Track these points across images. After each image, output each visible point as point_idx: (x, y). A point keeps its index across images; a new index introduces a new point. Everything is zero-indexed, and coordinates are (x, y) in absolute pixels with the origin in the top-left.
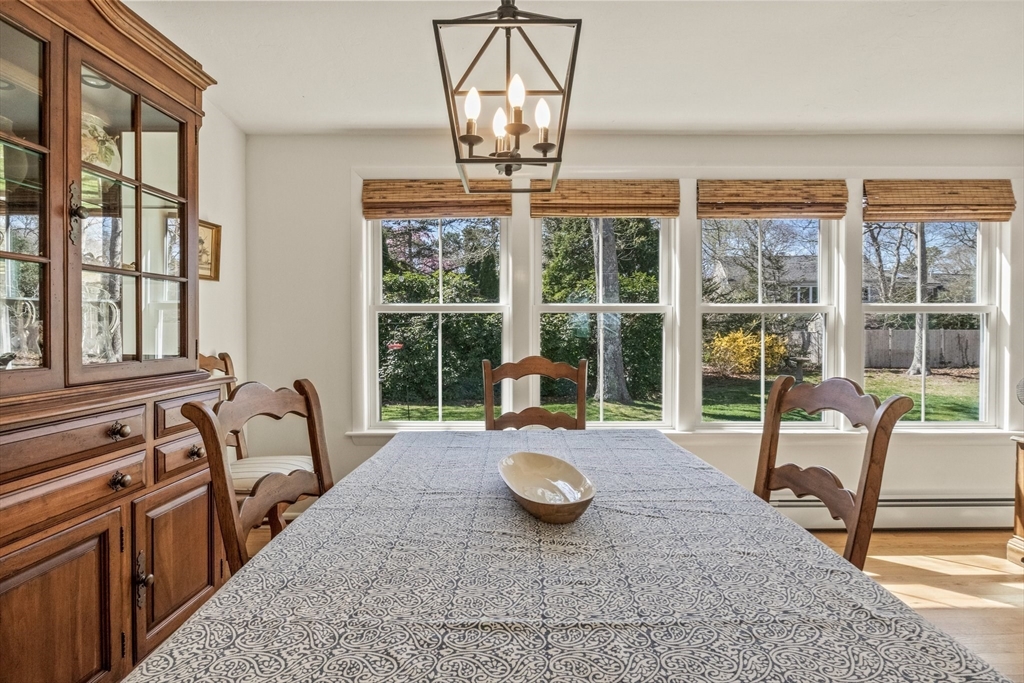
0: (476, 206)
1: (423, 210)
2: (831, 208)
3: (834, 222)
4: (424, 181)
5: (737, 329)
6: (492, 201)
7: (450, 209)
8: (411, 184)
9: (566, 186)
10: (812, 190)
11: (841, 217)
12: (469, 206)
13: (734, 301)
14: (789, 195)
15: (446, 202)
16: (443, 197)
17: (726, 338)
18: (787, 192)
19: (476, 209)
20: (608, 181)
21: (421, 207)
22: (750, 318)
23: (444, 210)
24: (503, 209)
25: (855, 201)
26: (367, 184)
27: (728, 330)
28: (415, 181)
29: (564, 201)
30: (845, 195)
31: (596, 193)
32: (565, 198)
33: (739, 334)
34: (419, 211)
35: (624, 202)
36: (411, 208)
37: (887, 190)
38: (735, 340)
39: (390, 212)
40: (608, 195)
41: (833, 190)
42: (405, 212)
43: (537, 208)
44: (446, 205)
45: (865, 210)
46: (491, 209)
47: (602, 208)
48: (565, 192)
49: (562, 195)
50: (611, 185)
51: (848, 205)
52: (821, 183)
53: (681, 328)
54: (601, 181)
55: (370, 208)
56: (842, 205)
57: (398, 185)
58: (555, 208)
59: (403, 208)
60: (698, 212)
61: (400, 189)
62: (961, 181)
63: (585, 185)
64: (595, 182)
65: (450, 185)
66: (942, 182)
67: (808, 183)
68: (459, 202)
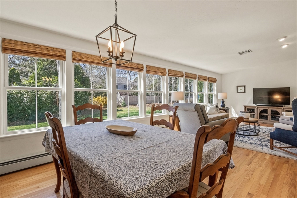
0: (53, 56)
1: (31, 54)
2: (141, 70)
3: (141, 73)
4: (32, 44)
5: (99, 96)
6: (59, 55)
7: (43, 55)
8: (26, 44)
9: (83, 55)
10: (138, 66)
11: (142, 72)
12: (51, 56)
13: (97, 88)
14: (134, 66)
15: (42, 53)
16: (41, 51)
17: (96, 98)
18: (134, 65)
19: (53, 57)
20: (95, 56)
21: (30, 53)
22: (103, 93)
23: (40, 55)
24: (63, 58)
25: (145, 69)
26: (4, 40)
27: (97, 96)
28: (28, 43)
29: (83, 59)
30: (143, 68)
31: (92, 58)
32: (83, 58)
33: (100, 97)
34: (30, 54)
35: (99, 62)
36: (26, 52)
37: (150, 68)
38: (99, 99)
39: (16, 52)
40: (95, 59)
41: (141, 66)
42: (23, 54)
43: (74, 60)
44: (41, 54)
45: (146, 71)
46: (58, 58)
47: (93, 63)
48: (83, 57)
49: (82, 57)
50: (96, 57)
51: (144, 70)
52: (139, 64)
53: (113, 95)
54: (93, 55)
55: (5, 50)
56: (143, 69)
57: (19, 43)
58: (80, 61)
59: (22, 52)
60: (116, 67)
61: (21, 45)
62: (160, 68)
63: (89, 56)
64: (91, 55)
65: (42, 47)
66: (157, 67)
67: (137, 64)
68: (47, 54)
